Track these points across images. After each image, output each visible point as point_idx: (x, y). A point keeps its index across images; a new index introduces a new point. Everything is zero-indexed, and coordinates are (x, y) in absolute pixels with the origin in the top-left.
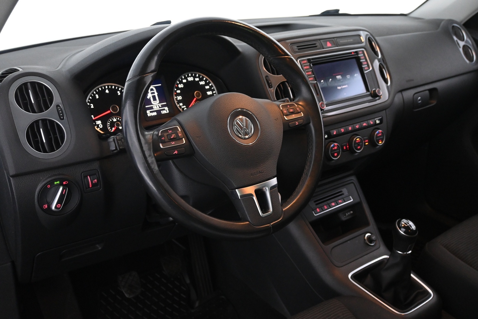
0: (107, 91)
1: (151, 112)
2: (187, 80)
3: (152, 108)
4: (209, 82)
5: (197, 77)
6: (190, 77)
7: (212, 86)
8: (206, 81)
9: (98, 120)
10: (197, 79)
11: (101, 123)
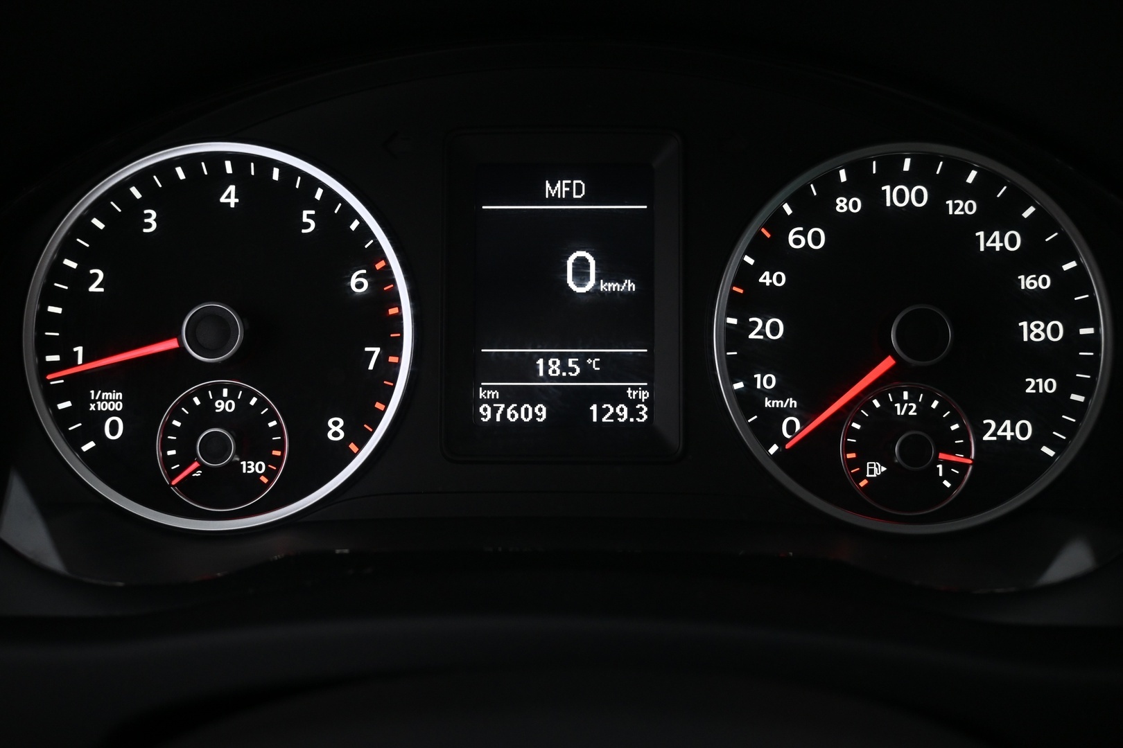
0: (230, 197)
1: (508, 397)
2: (873, 198)
3: (526, 368)
4: (1063, 238)
5: (966, 193)
6: (910, 180)
7: (1078, 280)
8: (1031, 230)
9: (105, 380)
10: (962, 208)
11: (118, 407)
